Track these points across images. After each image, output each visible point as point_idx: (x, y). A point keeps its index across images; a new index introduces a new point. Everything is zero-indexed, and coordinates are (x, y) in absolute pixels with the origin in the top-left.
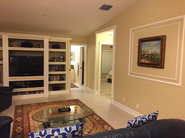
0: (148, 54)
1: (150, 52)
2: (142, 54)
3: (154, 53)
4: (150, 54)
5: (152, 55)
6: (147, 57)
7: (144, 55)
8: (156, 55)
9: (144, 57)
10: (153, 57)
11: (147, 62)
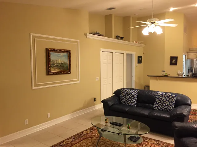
0: (57, 63)
1: (60, 62)
2: (51, 63)
3: (63, 62)
4: (59, 63)
5: (62, 64)
6: (57, 65)
7: (53, 64)
8: (64, 64)
9: (54, 66)
10: (62, 65)
11: (57, 70)
